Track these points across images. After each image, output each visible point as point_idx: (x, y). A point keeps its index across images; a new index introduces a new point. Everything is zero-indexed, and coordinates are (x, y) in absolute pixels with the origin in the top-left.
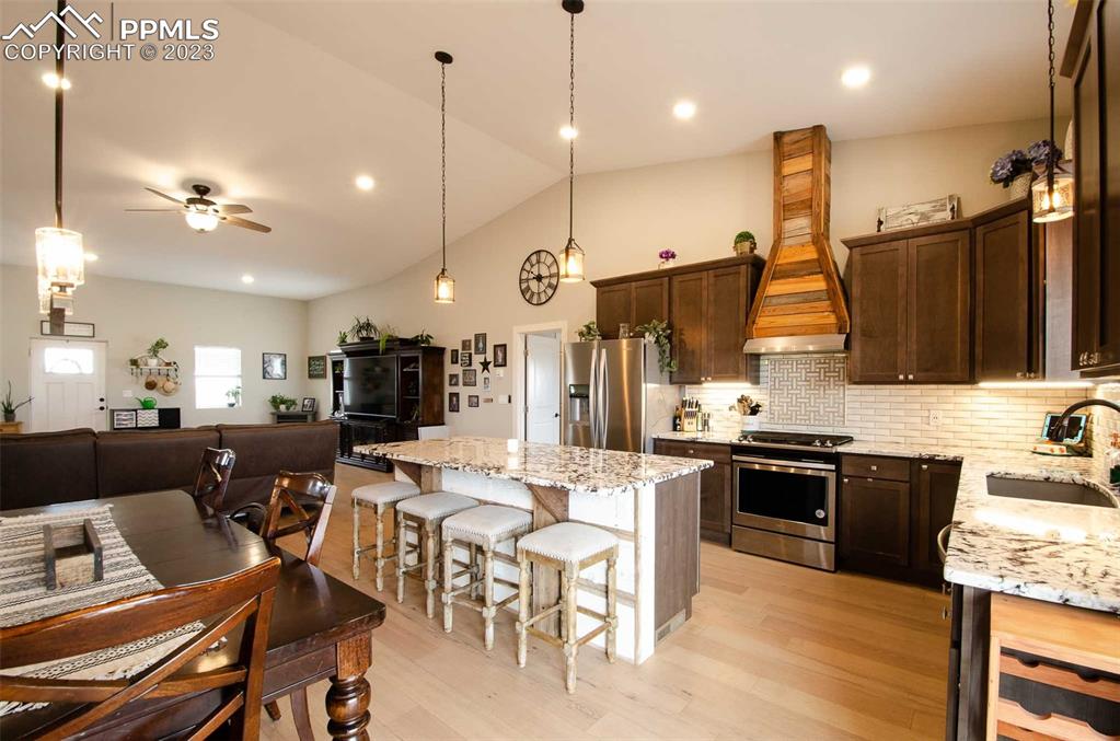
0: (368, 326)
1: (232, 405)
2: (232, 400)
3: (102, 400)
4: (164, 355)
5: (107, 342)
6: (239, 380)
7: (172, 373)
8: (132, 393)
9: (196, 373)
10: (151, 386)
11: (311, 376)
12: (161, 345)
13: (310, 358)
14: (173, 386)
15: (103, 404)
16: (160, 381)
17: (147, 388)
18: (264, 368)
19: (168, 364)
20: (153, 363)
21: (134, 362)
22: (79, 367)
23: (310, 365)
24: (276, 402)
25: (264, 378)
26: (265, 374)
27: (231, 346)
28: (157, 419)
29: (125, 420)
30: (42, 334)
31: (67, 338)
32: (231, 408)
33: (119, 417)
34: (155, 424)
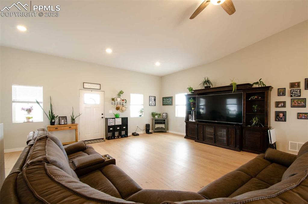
0: (207, 82)
1: (141, 116)
2: (141, 114)
3: (102, 114)
4: (123, 97)
5: (104, 91)
6: (143, 106)
7: (124, 104)
8: (112, 111)
9: (131, 104)
10: (118, 109)
11: (163, 105)
12: (121, 93)
13: (163, 98)
14: (125, 109)
15: (103, 116)
16: (121, 107)
17: (116, 109)
19: (123, 100)
20: (119, 99)
21: (113, 99)
22: (95, 102)
23: (163, 100)
24: (153, 115)
28: (121, 122)
29: (111, 122)
30: (84, 88)
31: (92, 90)
32: (140, 117)
33: (110, 121)
34: (120, 123)
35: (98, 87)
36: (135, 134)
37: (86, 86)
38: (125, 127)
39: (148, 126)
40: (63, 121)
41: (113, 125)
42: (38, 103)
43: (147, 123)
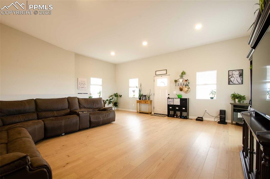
1: (212, 98)
2: (212, 96)
3: (169, 95)
4: (185, 77)
6: (216, 86)
8: (176, 92)
12: (183, 73)
14: (188, 89)
16: (184, 88)
17: (180, 90)
18: (229, 79)
19: (186, 81)
21: (176, 81)
24: (235, 97)
25: (229, 84)
26: (230, 82)
27: (212, 70)
28: (180, 102)
29: (171, 102)
30: (156, 75)
31: (161, 75)
32: (212, 100)
33: (169, 101)
34: (179, 104)
35: (165, 72)
36: (200, 119)
37: (158, 73)
38: (184, 109)
39: (223, 113)
40: (144, 98)
41: (171, 104)
42: (137, 87)
43: (223, 109)
